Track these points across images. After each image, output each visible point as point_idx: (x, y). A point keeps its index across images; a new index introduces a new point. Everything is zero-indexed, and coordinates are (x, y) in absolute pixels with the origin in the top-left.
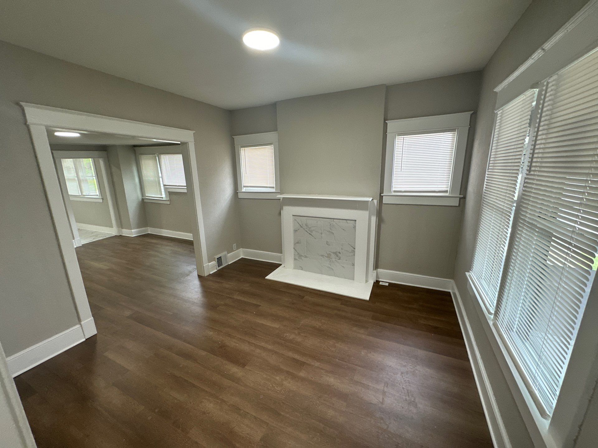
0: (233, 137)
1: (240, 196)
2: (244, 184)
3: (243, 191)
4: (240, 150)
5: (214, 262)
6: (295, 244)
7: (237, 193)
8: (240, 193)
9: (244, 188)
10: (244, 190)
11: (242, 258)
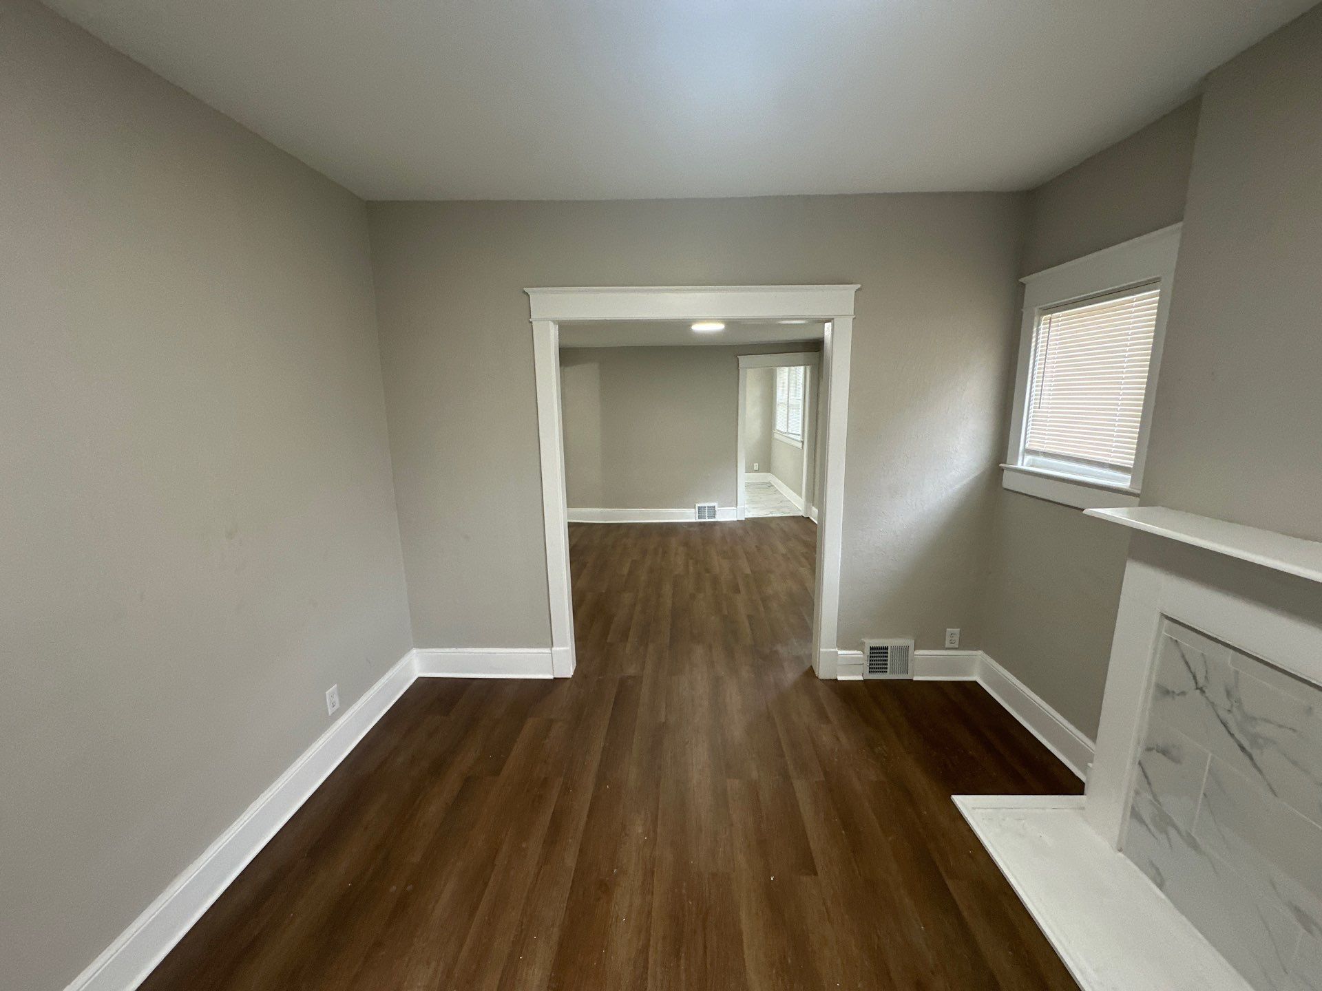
0: (1020, 280)
1: (1009, 481)
2: (1027, 446)
3: (1019, 466)
4: (1036, 324)
5: (859, 652)
6: (1149, 749)
7: (1002, 470)
8: (1011, 473)
9: (1028, 458)
10: (1024, 463)
11: (975, 682)
